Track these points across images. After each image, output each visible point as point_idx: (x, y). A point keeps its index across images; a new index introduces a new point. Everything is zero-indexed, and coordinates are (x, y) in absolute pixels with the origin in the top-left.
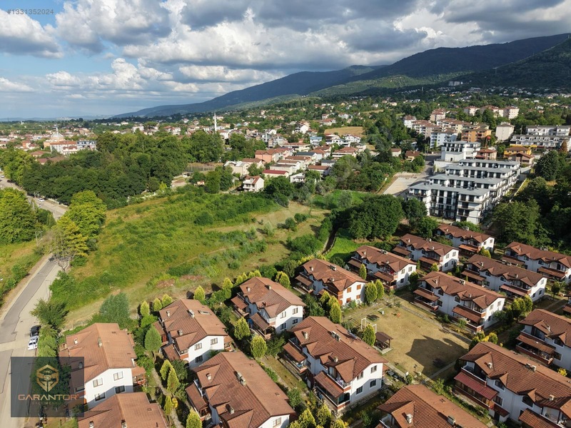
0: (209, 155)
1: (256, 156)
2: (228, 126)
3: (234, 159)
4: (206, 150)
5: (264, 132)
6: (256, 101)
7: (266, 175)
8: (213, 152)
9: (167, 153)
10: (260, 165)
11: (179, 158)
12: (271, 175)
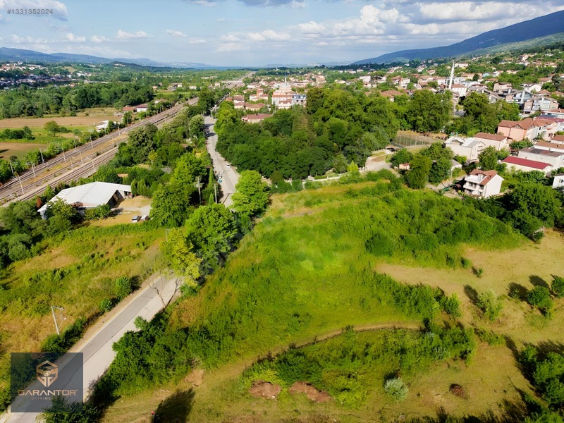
0: (428, 122)
1: (500, 129)
2: (471, 77)
3: (464, 131)
4: (426, 116)
5: (521, 89)
6: (518, 41)
7: (509, 166)
8: (435, 120)
9: (371, 120)
10: (502, 145)
11: (385, 127)
12: (518, 167)
